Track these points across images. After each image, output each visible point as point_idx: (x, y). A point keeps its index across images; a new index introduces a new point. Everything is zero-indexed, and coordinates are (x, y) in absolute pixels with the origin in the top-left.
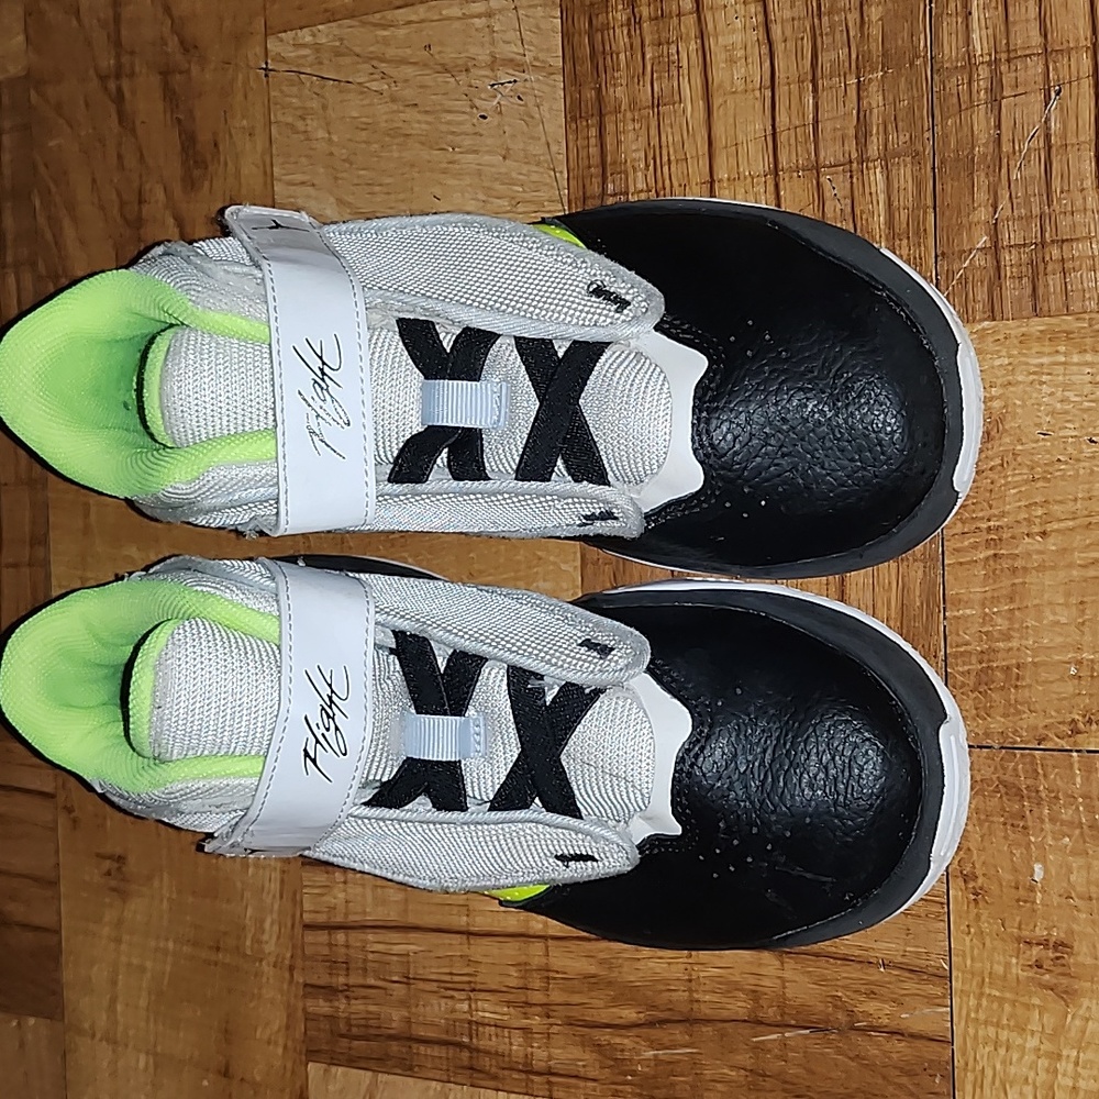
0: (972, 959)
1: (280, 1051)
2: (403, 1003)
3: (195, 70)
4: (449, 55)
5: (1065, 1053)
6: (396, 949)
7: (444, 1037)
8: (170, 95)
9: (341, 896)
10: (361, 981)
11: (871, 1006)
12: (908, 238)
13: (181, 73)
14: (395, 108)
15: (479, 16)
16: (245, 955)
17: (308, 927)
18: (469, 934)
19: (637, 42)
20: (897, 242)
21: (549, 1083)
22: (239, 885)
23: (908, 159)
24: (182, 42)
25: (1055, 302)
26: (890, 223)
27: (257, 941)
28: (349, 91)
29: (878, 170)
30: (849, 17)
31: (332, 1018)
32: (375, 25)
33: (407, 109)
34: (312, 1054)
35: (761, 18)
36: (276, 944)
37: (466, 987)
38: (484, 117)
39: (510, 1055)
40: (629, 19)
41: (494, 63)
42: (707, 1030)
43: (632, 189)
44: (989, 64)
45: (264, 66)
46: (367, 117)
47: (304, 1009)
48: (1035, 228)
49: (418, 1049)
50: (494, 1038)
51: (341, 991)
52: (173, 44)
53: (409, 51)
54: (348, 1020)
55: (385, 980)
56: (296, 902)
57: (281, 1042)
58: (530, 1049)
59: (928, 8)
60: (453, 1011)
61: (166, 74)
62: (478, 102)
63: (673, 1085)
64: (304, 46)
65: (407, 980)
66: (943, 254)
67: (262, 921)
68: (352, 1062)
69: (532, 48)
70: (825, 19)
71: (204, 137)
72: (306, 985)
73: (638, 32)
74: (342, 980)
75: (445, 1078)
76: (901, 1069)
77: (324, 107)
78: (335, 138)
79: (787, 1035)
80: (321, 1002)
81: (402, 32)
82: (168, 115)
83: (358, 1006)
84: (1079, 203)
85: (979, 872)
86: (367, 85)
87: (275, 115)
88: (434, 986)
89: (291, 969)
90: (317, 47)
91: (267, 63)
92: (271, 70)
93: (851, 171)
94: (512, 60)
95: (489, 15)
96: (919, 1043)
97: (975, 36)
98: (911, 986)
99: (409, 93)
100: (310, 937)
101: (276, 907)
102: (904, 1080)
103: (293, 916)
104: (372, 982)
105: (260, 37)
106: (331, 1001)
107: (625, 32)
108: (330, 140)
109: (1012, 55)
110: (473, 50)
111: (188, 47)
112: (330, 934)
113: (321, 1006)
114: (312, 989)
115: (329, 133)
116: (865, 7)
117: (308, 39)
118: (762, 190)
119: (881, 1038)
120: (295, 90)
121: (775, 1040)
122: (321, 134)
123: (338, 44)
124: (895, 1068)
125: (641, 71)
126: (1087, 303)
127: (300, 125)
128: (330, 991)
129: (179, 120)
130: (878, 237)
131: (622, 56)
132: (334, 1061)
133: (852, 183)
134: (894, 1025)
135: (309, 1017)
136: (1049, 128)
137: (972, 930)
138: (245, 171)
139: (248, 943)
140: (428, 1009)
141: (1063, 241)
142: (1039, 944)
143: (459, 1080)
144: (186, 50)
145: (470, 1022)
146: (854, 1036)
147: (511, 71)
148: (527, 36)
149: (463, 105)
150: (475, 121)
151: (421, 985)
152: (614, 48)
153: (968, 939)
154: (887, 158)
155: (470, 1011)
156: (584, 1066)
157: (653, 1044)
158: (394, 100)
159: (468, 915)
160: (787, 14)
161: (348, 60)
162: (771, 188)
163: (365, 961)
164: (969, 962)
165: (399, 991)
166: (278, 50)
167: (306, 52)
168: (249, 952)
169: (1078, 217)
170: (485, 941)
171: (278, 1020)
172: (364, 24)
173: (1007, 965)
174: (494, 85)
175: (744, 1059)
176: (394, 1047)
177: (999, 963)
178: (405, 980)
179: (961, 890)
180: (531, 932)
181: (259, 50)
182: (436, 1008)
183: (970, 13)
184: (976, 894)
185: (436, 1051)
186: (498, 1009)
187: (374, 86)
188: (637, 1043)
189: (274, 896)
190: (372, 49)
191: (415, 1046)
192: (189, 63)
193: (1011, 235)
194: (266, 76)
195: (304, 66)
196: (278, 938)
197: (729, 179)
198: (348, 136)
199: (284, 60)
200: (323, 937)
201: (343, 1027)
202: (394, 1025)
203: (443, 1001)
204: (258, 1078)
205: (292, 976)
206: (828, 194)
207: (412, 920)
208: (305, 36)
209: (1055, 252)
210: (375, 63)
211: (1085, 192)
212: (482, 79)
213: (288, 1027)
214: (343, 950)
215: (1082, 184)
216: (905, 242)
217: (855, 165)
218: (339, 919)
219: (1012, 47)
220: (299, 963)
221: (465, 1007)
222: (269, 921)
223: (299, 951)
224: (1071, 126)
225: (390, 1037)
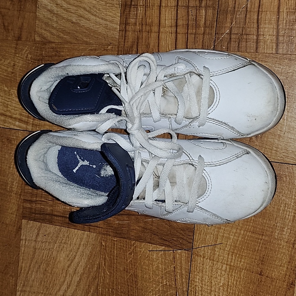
1: (15, 216)
2: (52, 206)
5: (222, 227)
7: (62, 215)
10: (40, 199)
12: (209, 28)
16: (7, 191)
20: (206, 28)
21: (89, 228)
22: (7, 173)
23: (212, 8)
25: (243, 49)
26: (205, 23)
27: (11, 187)
29: (204, 10)
31: (31, 209)
34: (24, 217)
42: (133, 217)
43: (139, 5)
47: (23, 206)
48: (241, 30)
51: (34, 202)
54: (35, 210)
55: (47, 200)
57: (15, 214)
60: (65, 209)
63: (122, 230)
66: (217, 33)
67: (13, 182)
68: (35, 220)
72: (24, 200)
74: (35, 199)
75: (61, 225)
76: (181, 229)
79: (153, 219)
80: (28, 204)
83: (39, 206)
84: (252, 26)
89: (20, 195)
93: (197, 9)
102: (182, 232)
104: (43, 200)
106: (31, 204)
113: (28, 205)
114: (25, 201)
118: (173, 10)
121: (150, 221)
126: (251, 50)
128: (31, 202)
130: (201, 27)
132: (30, 219)
133: (197, 12)
135: (24, 208)
136: (247, 6)
139: (8, 188)
140: (58, 208)
141: (247, 34)
143: (65, 226)
151: (57, 202)
154: (206, 7)
156: (99, 224)
157: (118, 220)
162: (176, 10)
163: (42, 194)
165: (51, 202)
168: (8, 190)
169: (252, 29)
171: (15, 208)
175: (142, 225)
176: (48, 217)
178: (53, 200)
185: (59, 218)
188: (114, 219)
193: (235, 31)
196: (17, 187)
197: (165, 6)
201: (33, 211)
202: (48, 211)
204: (7, 222)
205: (20, 197)
206: (190, 14)
209: (245, 37)
211: (254, 23)
213: (18, 210)
215: (254, 21)
216: (208, 29)
217: (198, 8)
220: (23, 194)
222: (15, 182)
223: (23, 191)
224: (253, 6)
225: (47, 214)
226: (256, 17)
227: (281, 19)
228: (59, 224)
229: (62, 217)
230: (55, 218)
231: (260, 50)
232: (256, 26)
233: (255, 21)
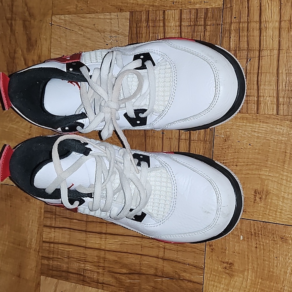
0: (210, 265)
1: (34, 272)
2: (67, 263)
3: (32, 21)
4: (100, 28)
5: (230, 289)
6: (66, 249)
7: (77, 272)
8: (25, 27)
9: (53, 235)
10: (56, 257)
11: (184, 274)
13: (28, 21)
14: (85, 39)
15: (108, 19)
16: (27, 247)
17: (44, 242)
18: (86, 247)
19: (148, 32)
21: (103, 286)
22: (26, 230)
24: (29, 14)
25: (244, 111)
27: (30, 244)
28: (73, 33)
30: (201, 33)
31: (48, 265)
32: (81, 17)
33: (88, 40)
34: (42, 274)
35: (180, 31)
36: (35, 245)
37: (84, 260)
38: (107, 45)
39: (93, 278)
40: (146, 26)
41: (111, 31)
42: (143, 276)
44: (234, 50)
45: (51, 23)
46: (77, 40)
47: (41, 262)
49: (70, 275)
50: (90, 274)
51: (51, 259)
52: (27, 14)
53: (89, 25)
54: (52, 266)
55: (63, 257)
56: (41, 235)
57: (34, 270)
58: (98, 277)
59: (221, 34)
60: (80, 266)
61: (24, 21)
62: (106, 41)
63: (134, 289)
64: (62, 19)
65: (69, 257)
67: (32, 239)
68: (52, 277)
69: (121, 29)
70: (195, 33)
71: (33, 39)
72: (42, 256)
73: (148, 29)
74: (52, 256)
75: (76, 282)
77: (66, 36)
78: (68, 44)
79: (163, 279)
80: (46, 261)
81: (88, 20)
82: (24, 32)
83: (55, 263)
84: (252, 87)
85: (213, 244)
86: (78, 32)
87: (53, 36)
88: (75, 260)
89: (39, 252)
90: (65, 21)
91: (52, 22)
92: (53, 24)
94: (116, 31)
95: (111, 19)
96: (195, 284)
97: (231, 43)
98: (194, 270)
99: (88, 36)
100: (44, 244)
101: (36, 236)
103: (40, 239)
104: (59, 257)
105: (51, 16)
106: (48, 261)
107: (145, 29)
108: (67, 44)
109: (240, 49)
110: (106, 27)
111: (31, 15)
112: (49, 244)
113: (46, 262)
114: (43, 257)
115: (67, 43)
116: (205, 32)
117: (63, 18)
119: (186, 282)
120: (58, 30)
121: (159, 280)
122: (65, 42)
123: (71, 20)
124: (189, 289)
125: (148, 39)
126: (252, 111)
127: (59, 39)
128: (48, 259)
129: (27, 34)
131: (144, 35)
132: (48, 275)
134: (189, 279)
135: (42, 264)
136: (247, 68)
137: (210, 258)
138: (44, 49)
139: (28, 244)
140: (73, 265)
141: (248, 96)
142: (226, 263)
143: (80, 283)
144: (30, 16)
145: (84, 269)
146: (179, 281)
147: (116, 34)
148: (120, 26)
149: (102, 41)
150: (105, 45)
151: (72, 259)
152: (142, 32)
153: (209, 260)
155: (84, 267)
156: (112, 283)
157: (130, 279)
158: (84, 37)
159: (86, 243)
160: (186, 31)
161: (73, 25)
163: (58, 252)
164: (209, 266)
165: (66, 260)
166: (55, 19)
167: (62, 21)
168: (28, 247)
169: (252, 91)
170: (90, 250)
171: (34, 264)
172: (78, 16)
173: (218, 268)
174: (110, 37)
175: (152, 284)
176: (64, 274)
177: (216, 266)
178: (68, 257)
179: (209, 248)
180: (101, 248)
181: (50, 19)
182: (76, 265)
183: (231, 37)
184: (212, 250)
185: (74, 276)
186: (92, 267)
187: (80, 32)
188: (126, 278)
189: (36, 233)
190: (79, 23)
191: (69, 274)
192: (31, 19)
194: (51, 26)
195: (61, 25)
196: (36, 244)
198: (72, 44)
199: (56, 22)
200: (47, 245)
201: (51, 268)
202: (64, 268)
203: (77, 264)
204: (27, 278)
205: (39, 254)
207: (71, 243)
208: (62, 17)
210: (80, 27)
211: (254, 85)
212: (107, 34)
213: (36, 266)
214: (52, 249)
218: (52, 241)
219: (240, 47)
220: (41, 251)
221: (83, 265)
222: (34, 239)
223: (41, 248)
224: (252, 68)
225: (63, 271)
226: (256, 79)
227: (280, 81)
228: (74, 281)
229: (77, 274)
230: (71, 275)
231: (261, 111)
232: (256, 87)
233: (255, 82)
